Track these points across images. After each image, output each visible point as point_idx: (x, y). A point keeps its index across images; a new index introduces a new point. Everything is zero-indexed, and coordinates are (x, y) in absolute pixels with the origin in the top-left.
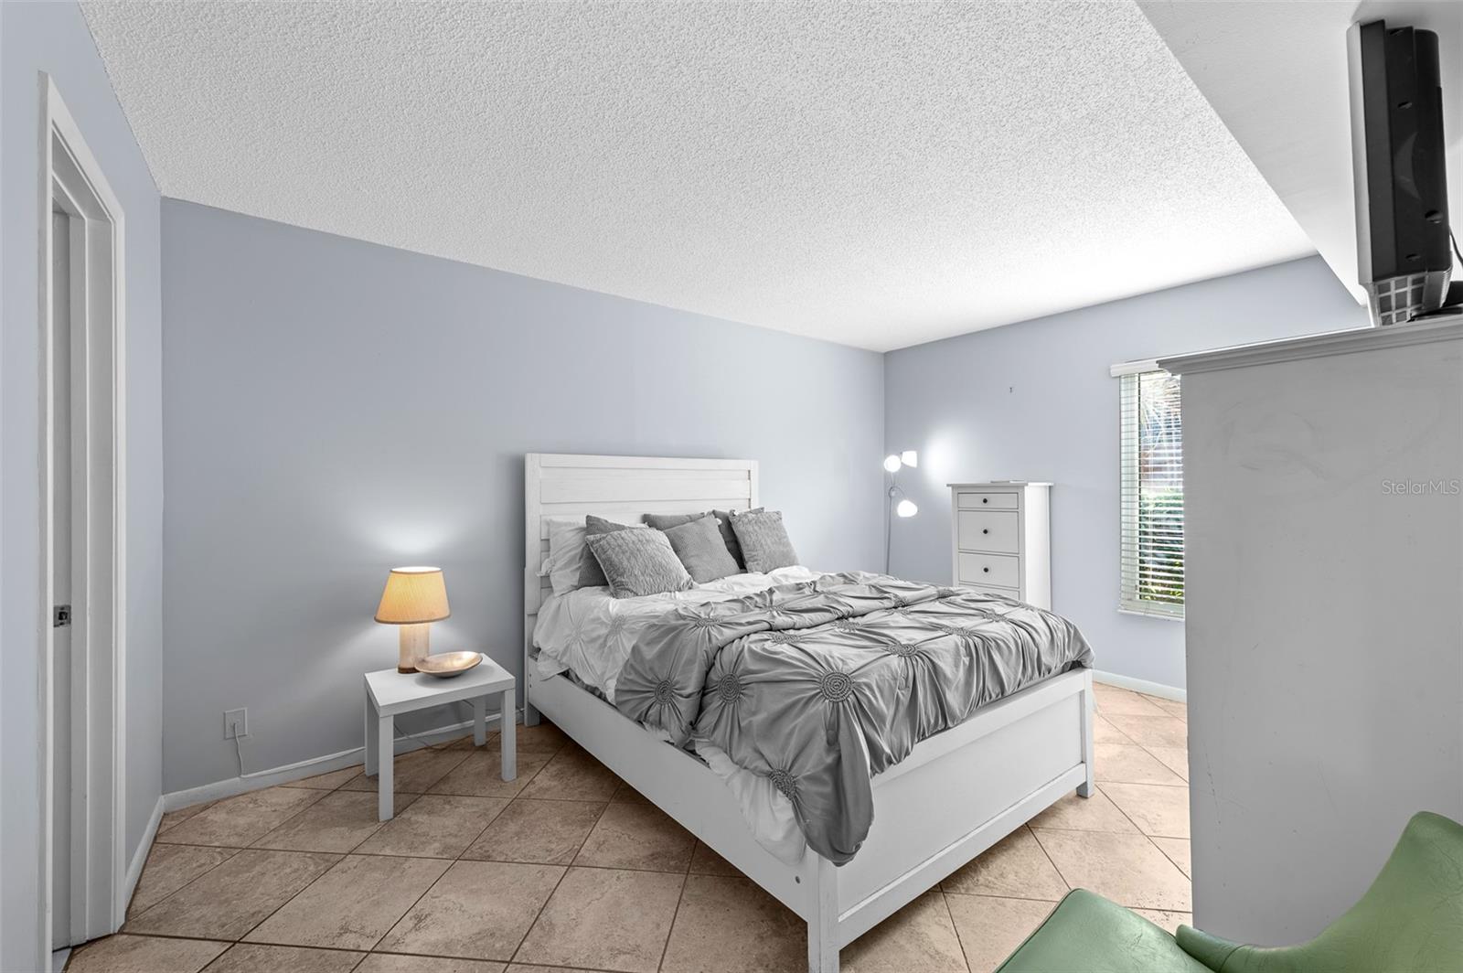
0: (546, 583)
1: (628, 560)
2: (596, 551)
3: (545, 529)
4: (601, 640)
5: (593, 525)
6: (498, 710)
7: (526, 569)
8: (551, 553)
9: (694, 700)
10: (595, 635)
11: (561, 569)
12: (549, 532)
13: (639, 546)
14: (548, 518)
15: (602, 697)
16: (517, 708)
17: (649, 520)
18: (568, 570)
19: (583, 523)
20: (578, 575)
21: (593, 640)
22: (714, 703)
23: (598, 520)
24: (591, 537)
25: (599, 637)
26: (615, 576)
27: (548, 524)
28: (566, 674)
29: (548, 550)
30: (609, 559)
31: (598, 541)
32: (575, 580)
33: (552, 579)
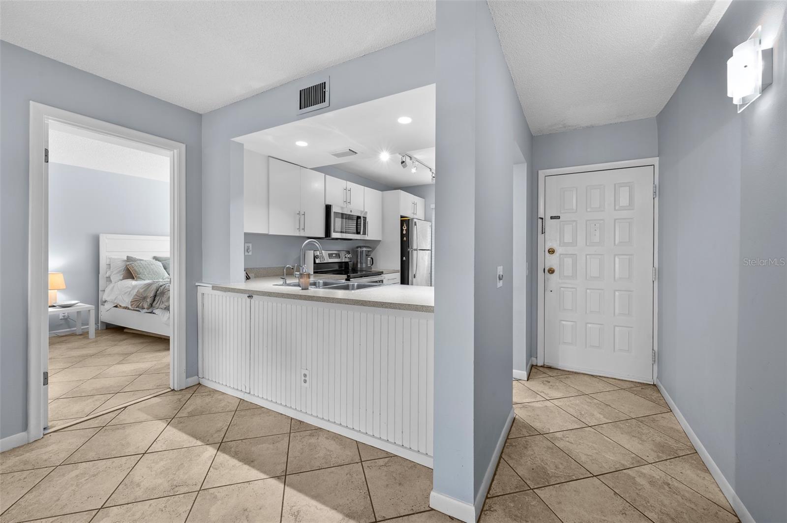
0: (109, 279)
1: (143, 270)
2: (130, 267)
3: (108, 260)
4: (129, 293)
5: (129, 259)
6: (88, 324)
7: (100, 275)
8: (111, 269)
9: (152, 298)
10: (126, 291)
11: (114, 274)
12: (110, 262)
13: (148, 265)
14: (110, 257)
15: (128, 309)
16: (95, 324)
17: (156, 258)
18: (118, 275)
19: (126, 259)
20: (122, 276)
21: (126, 293)
22: (157, 298)
23: (132, 257)
24: (128, 263)
25: (127, 292)
26: (136, 275)
27: (110, 259)
28: (116, 306)
29: (110, 268)
30: (135, 270)
31: (131, 264)
32: (121, 278)
33: (111, 278)
